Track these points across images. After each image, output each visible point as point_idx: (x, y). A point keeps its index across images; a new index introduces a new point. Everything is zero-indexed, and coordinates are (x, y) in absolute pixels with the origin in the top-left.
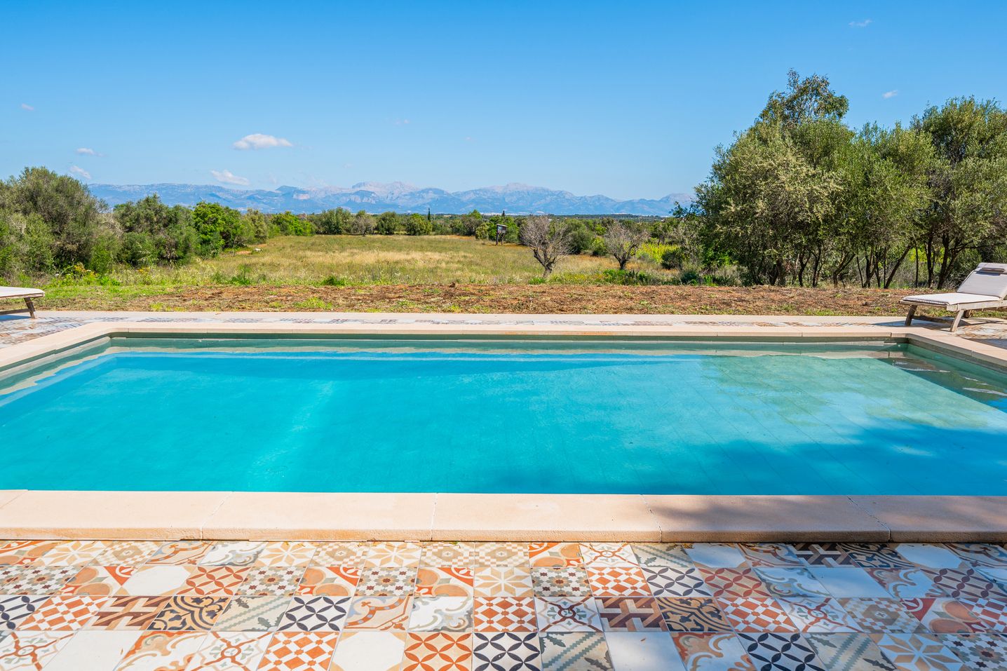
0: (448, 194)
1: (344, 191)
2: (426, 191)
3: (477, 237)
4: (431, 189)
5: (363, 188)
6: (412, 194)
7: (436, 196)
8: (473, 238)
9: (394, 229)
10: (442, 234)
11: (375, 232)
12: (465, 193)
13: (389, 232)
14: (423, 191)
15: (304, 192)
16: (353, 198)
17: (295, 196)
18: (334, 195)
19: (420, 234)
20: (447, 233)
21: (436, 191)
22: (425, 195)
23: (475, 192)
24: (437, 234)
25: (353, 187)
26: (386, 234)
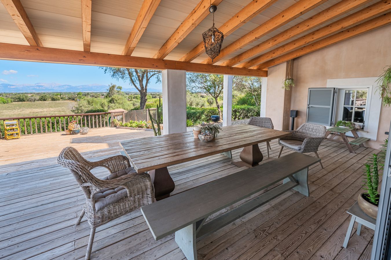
0: (73, 86)
1: (31, 85)
2: (65, 85)
3: (75, 101)
4: (66, 85)
5: (39, 85)
6: (59, 86)
7: (69, 87)
8: (74, 101)
9: (46, 99)
10: (64, 100)
11: (39, 100)
12: (79, 86)
13: (45, 100)
14: (64, 86)
15: (13, 86)
16: (35, 87)
17: (9, 87)
18: (27, 86)
19: (56, 100)
20: (66, 100)
21: (68, 86)
22: (64, 87)
23: (82, 86)
24: (62, 100)
25: (35, 84)
26: (44, 101)
